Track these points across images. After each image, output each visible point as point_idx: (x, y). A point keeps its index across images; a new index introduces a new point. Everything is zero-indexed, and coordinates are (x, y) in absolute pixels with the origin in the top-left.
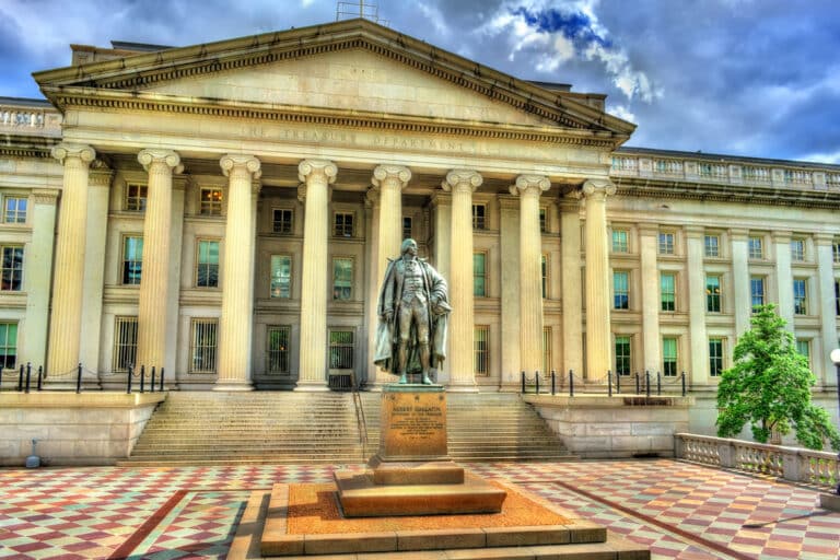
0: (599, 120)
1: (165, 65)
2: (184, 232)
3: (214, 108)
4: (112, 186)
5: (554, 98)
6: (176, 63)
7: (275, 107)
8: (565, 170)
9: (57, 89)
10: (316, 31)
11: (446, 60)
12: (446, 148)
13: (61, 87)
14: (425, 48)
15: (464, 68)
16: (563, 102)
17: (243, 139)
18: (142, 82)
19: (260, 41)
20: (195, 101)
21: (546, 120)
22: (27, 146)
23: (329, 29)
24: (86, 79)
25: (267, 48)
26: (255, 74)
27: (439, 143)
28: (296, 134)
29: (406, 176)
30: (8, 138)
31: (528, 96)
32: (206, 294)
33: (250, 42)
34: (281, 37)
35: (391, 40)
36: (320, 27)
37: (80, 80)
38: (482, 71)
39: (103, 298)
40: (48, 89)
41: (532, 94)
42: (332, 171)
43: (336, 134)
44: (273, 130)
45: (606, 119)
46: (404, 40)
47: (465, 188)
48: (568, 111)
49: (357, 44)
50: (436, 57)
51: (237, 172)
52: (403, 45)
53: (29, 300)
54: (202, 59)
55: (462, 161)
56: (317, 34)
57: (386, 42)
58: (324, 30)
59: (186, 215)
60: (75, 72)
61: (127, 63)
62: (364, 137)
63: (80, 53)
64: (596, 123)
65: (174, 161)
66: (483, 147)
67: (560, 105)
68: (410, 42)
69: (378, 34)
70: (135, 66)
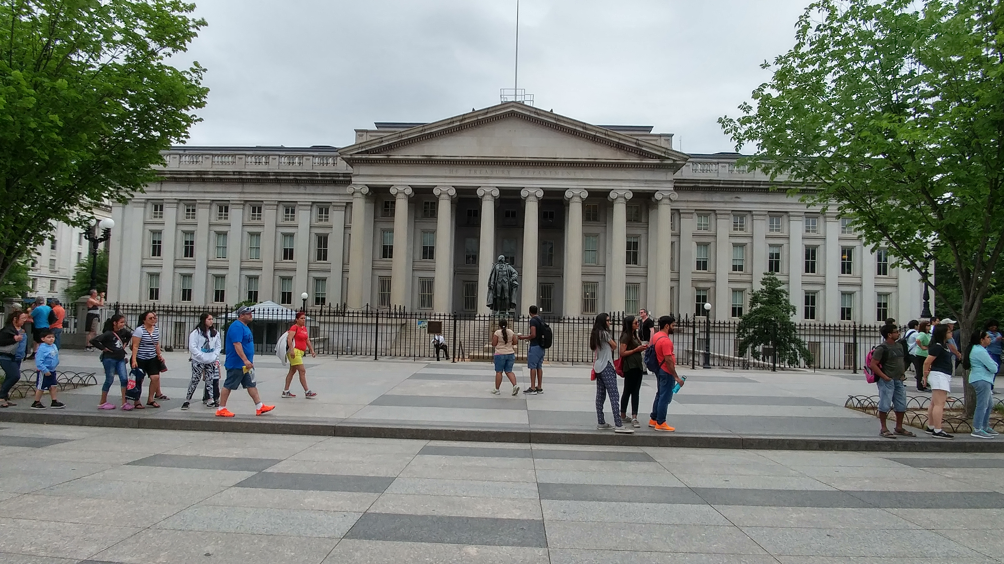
0: (665, 153)
1: (403, 139)
2: (415, 228)
3: (430, 161)
4: (375, 203)
5: (635, 141)
6: (409, 137)
7: (463, 158)
8: (643, 185)
9: (349, 157)
10: (486, 111)
11: (564, 122)
12: (565, 176)
13: (351, 155)
14: (552, 116)
15: (576, 125)
16: (640, 142)
17: (446, 177)
18: (392, 148)
19: (454, 120)
20: (420, 158)
21: (630, 154)
22: (329, 178)
23: (494, 109)
24: (364, 150)
25: (459, 123)
26: (453, 138)
27: (561, 173)
28: (475, 172)
29: (540, 194)
30: (319, 175)
31: (617, 141)
32: (427, 263)
33: (449, 121)
34: (466, 116)
35: (530, 112)
36: (489, 108)
37: (360, 151)
38: (587, 126)
39: (373, 266)
40: (345, 156)
41: (620, 139)
42: (496, 193)
43: (498, 172)
44: (462, 171)
45: (670, 152)
46: (538, 112)
47: (577, 199)
48: (643, 149)
49: (512, 115)
50: (558, 120)
51: (442, 196)
52: (538, 114)
53: (332, 267)
54: (423, 133)
55: (575, 183)
56: (487, 113)
57: (528, 113)
58: (491, 110)
59: (416, 218)
60: (358, 146)
61: (383, 139)
62: (515, 172)
63: (359, 133)
64: (663, 155)
65: (409, 191)
66: (589, 174)
67: (639, 145)
68: (542, 113)
69: (522, 109)
70: (388, 140)
